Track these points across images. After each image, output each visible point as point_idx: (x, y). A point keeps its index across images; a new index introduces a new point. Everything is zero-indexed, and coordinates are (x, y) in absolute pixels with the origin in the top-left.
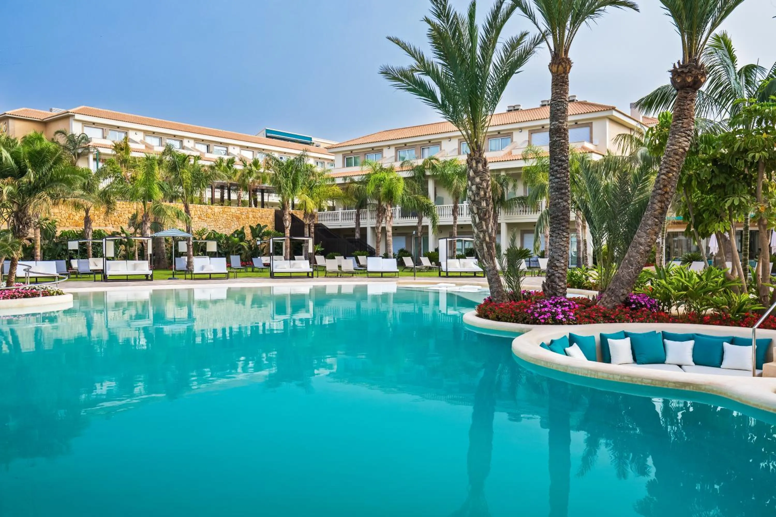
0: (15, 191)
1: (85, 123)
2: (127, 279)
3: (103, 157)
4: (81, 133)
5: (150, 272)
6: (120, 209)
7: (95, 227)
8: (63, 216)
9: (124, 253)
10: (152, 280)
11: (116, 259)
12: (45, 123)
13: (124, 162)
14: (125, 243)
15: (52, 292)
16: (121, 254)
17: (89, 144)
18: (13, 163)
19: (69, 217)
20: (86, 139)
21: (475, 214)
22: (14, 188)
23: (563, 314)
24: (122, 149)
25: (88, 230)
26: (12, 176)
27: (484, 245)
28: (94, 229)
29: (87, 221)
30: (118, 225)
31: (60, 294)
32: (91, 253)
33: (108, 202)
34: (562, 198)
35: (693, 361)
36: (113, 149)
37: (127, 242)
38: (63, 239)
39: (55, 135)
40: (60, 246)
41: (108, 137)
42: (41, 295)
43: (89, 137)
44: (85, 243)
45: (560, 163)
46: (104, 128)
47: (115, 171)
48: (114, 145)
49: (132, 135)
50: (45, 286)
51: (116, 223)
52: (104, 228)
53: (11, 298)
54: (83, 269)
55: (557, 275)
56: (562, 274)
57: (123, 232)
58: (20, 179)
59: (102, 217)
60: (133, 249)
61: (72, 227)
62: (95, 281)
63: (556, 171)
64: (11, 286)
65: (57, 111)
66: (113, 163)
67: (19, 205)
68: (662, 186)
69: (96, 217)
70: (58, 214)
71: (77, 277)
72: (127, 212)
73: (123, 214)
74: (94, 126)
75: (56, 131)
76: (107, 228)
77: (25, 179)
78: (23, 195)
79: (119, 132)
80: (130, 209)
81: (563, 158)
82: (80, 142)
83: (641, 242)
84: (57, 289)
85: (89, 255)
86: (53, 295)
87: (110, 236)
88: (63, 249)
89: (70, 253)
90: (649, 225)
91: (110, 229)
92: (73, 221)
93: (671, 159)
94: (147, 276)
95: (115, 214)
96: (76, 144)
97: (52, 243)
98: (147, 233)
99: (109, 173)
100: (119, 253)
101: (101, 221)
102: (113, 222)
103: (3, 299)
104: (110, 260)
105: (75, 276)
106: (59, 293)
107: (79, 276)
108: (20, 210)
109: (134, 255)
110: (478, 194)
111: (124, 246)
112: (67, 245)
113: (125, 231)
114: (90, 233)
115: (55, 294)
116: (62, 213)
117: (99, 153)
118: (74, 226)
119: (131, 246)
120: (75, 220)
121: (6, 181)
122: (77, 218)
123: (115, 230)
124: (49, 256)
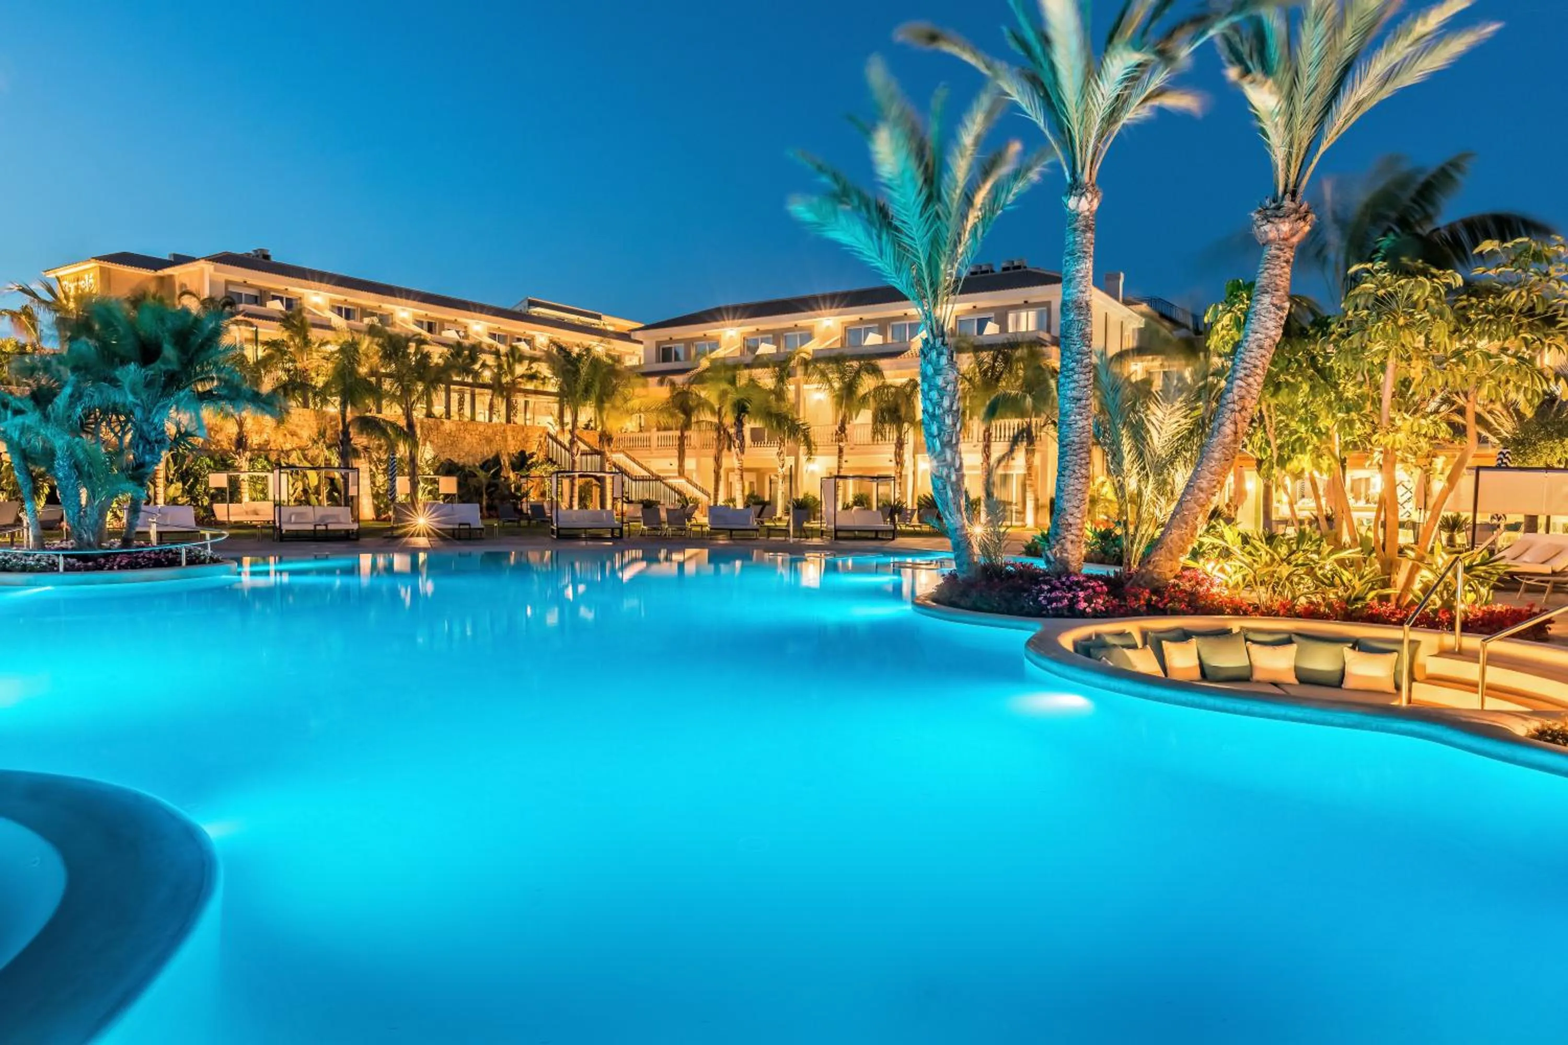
21: (934, 437)
23: (1085, 601)
27: (948, 488)
34: (1081, 414)
35: (1296, 677)
45: (1078, 357)
55: (1070, 537)
56: (1077, 536)
63: (1072, 369)
64: (130, 547)
67: (144, 409)
68: (1236, 398)
81: (1084, 348)
83: (1202, 486)
90: (1216, 460)
93: (1252, 354)
100: (293, 494)
108: (147, 419)
110: (940, 405)
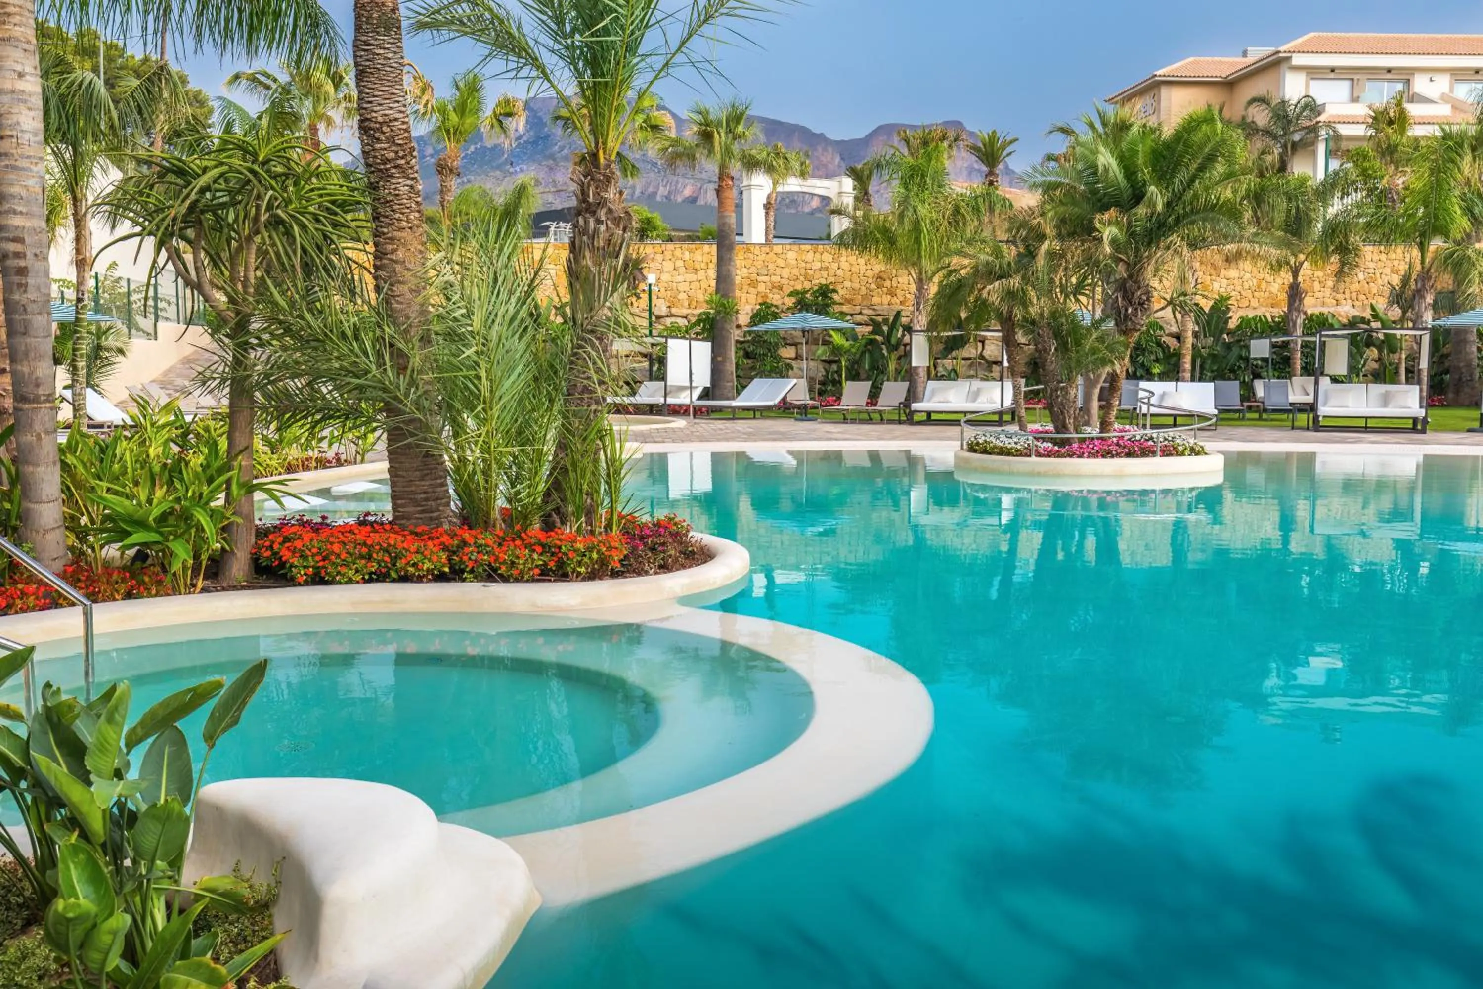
0: (1122, 238)
1: (1313, 72)
2: (1366, 427)
3: (1344, 145)
4: (1303, 94)
5: (1422, 413)
6: (1372, 265)
7: (1311, 306)
8: (1246, 286)
9: (1375, 366)
10: (1423, 431)
11: (1356, 379)
12: (1229, 84)
13: (1389, 152)
14: (1377, 343)
15: (1181, 448)
16: (1367, 367)
17: (1318, 119)
18: (1120, 177)
19: (1259, 286)
20: (1312, 107)
22: (1120, 230)
24: (1391, 122)
25: (1295, 314)
26: (1116, 206)
28: (1309, 312)
29: (1295, 293)
30: (1366, 302)
31: (1197, 454)
32: (1298, 365)
33: (1343, 250)
36: (1370, 126)
37: (1383, 342)
38: (1242, 335)
39: (1246, 108)
40: (1235, 351)
41: (1362, 95)
42: (1159, 453)
43: (1319, 102)
44: (1288, 342)
46: (1356, 77)
47: (1369, 176)
48: (1373, 114)
49: (1420, 85)
50: (1171, 434)
51: (1362, 297)
52: (1332, 310)
53: (1103, 456)
54: (1275, 400)
57: (1376, 316)
58: (1134, 211)
59: (1330, 283)
60: (1395, 358)
61: (1263, 309)
62: (1293, 428)
64: (1108, 431)
65: (1257, 53)
66: (1365, 157)
67: (1128, 264)
69: (1316, 284)
70: (1236, 282)
71: (1260, 419)
72: (1387, 271)
73: (1378, 275)
74: (1332, 75)
75: (1249, 98)
76: (1339, 309)
77: (1142, 210)
78: (1137, 243)
79: (1389, 80)
80: (1396, 263)
82: (1298, 117)
84: (1192, 441)
85: (1294, 369)
86: (1183, 454)
87: (1344, 327)
88: (1241, 357)
89: (1256, 366)
91: (1346, 310)
92: (1267, 294)
94: (1415, 420)
95: (1361, 276)
96: (1289, 122)
97: (1220, 343)
98: (1424, 319)
99: (1354, 182)
100: (1364, 366)
101: (1328, 292)
102: (1354, 295)
103: (1089, 457)
104: (1342, 382)
105: (1256, 416)
106: (1195, 451)
107: (1265, 416)
108: (1130, 276)
109: (1397, 372)
111: (1375, 351)
112: (1247, 348)
113: (1381, 315)
114: (1299, 322)
115: (1187, 452)
116: (1245, 278)
117: (1337, 137)
118: (1267, 306)
119: (1393, 350)
120: (1271, 293)
121: (1106, 216)
122: (1275, 288)
123: (1357, 314)
124: (1212, 372)
